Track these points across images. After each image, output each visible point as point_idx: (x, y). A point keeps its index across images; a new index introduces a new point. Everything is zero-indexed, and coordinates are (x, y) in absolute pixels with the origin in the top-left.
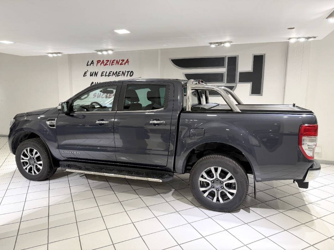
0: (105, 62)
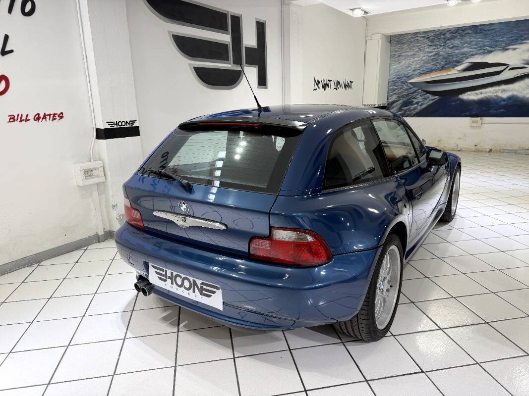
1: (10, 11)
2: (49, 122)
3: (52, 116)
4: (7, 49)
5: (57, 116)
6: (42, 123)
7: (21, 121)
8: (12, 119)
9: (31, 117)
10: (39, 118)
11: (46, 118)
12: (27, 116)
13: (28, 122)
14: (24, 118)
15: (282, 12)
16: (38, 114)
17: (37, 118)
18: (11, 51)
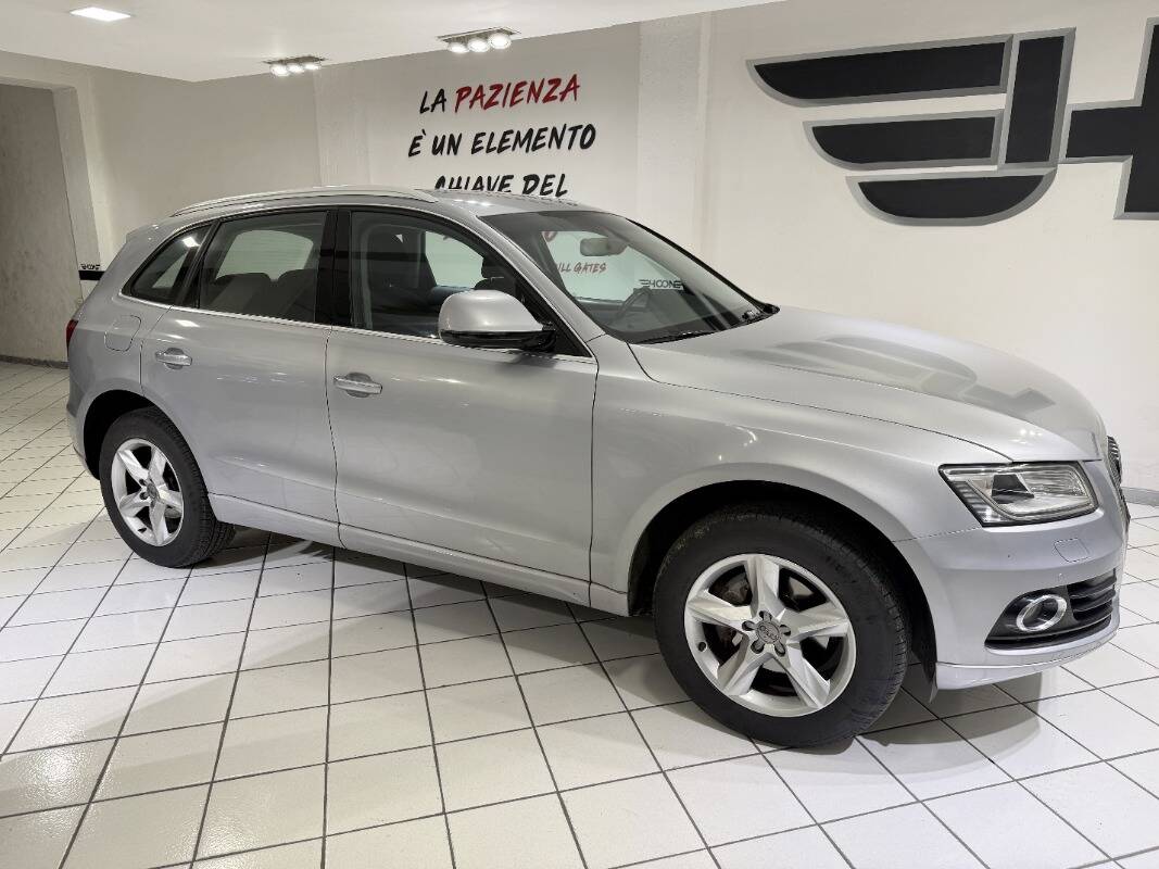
0: (488, 93)
1: (570, 148)
2: (589, 273)
4: (562, 190)
6: (583, 274)
9: (572, 267)
10: (580, 269)
11: (585, 268)
16: (580, 264)
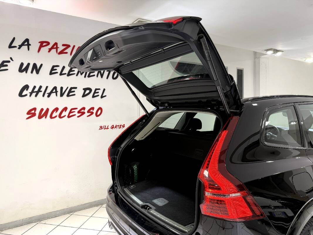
0: (61, 48)
1: (107, 78)
2: (116, 129)
3: (119, 126)
4: (104, 95)
5: (122, 126)
6: (114, 130)
7: (105, 129)
8: (101, 128)
9: (110, 127)
10: (113, 127)
11: (116, 127)
12: (108, 126)
13: (108, 129)
14: (106, 127)
15: (255, 62)
16: (113, 125)
17: (112, 127)
18: (106, 96)
